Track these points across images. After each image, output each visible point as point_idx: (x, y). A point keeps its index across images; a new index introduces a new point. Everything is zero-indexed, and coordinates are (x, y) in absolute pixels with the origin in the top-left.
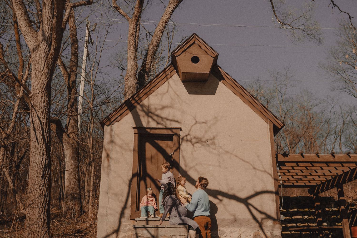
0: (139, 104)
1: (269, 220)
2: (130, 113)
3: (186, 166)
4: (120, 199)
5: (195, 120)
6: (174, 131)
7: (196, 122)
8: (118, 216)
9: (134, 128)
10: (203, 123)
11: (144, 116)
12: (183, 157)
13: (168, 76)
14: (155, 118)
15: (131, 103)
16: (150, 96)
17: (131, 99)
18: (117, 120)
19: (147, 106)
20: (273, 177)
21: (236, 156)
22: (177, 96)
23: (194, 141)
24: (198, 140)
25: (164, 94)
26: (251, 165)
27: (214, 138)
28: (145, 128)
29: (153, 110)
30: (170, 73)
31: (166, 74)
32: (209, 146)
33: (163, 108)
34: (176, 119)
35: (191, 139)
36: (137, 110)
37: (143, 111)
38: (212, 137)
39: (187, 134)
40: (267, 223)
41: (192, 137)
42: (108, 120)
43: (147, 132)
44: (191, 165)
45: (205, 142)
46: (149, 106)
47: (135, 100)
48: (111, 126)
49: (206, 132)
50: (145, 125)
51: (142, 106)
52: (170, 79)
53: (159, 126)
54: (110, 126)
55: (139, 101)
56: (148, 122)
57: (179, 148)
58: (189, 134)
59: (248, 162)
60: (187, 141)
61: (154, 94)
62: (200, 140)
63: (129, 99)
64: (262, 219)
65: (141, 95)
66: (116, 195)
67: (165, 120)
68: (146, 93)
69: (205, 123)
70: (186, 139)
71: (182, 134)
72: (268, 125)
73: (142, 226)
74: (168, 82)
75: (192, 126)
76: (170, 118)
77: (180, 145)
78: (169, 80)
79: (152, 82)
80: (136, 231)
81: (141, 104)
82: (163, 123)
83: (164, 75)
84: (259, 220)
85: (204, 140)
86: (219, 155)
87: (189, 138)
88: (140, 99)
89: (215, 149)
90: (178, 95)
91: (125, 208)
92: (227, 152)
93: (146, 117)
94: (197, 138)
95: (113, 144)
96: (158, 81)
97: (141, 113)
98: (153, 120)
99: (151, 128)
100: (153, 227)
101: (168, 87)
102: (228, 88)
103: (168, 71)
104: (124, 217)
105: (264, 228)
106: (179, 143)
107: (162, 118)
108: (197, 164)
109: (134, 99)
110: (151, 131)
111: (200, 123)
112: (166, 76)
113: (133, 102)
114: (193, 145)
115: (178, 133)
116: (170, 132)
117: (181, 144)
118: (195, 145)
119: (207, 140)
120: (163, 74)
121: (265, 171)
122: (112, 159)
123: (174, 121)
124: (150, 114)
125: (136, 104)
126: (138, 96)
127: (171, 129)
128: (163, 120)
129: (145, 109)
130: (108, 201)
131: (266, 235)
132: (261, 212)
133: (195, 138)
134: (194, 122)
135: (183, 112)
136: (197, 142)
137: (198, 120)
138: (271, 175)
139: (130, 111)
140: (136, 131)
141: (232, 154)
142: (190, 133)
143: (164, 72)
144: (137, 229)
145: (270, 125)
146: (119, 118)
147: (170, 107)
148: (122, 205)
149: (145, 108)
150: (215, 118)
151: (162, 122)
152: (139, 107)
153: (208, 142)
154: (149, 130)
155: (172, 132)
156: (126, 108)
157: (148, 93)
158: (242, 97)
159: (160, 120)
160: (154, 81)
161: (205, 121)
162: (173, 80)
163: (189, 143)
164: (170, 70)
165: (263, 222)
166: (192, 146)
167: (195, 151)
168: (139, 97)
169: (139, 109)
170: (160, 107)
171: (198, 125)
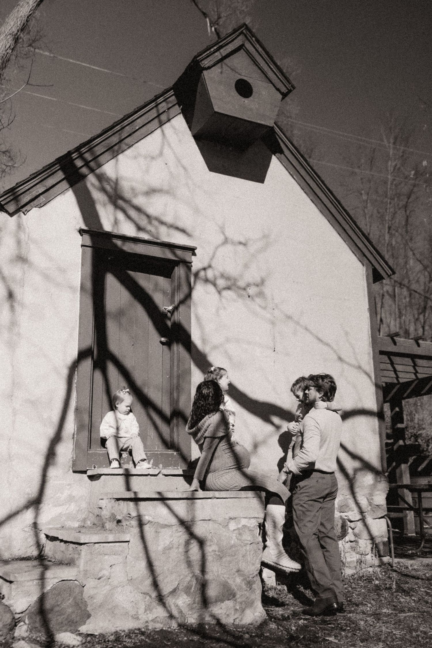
0: (92, 171)
1: (368, 473)
2: (70, 189)
3: (204, 341)
4: (45, 416)
5: (223, 233)
6: (179, 252)
7: (226, 241)
8: (40, 461)
9: (81, 232)
10: (240, 243)
11: (104, 205)
12: (198, 318)
13: (164, 117)
14: (133, 213)
15: (74, 166)
16: (121, 157)
17: (74, 155)
18: (36, 202)
19: (112, 181)
20: (374, 381)
21: (306, 329)
22: (182, 171)
23: (221, 283)
24: (229, 283)
25: (153, 158)
26: (335, 351)
27: (263, 282)
28: (109, 236)
29: (127, 195)
30: (169, 109)
31: (158, 111)
32: (253, 299)
33: (151, 192)
34: (180, 225)
35: (215, 279)
36: (89, 185)
37: (103, 190)
38: (258, 280)
39: (206, 265)
40: (365, 479)
41: (217, 274)
42: (12, 198)
43: (116, 246)
44: (216, 339)
45: (244, 289)
46: (117, 180)
47: (84, 159)
48: (19, 216)
49: (246, 266)
50: (107, 227)
51: (101, 178)
52: (167, 125)
53: (145, 236)
54: (15, 217)
55: (92, 164)
56: (116, 222)
57: (189, 296)
58: (210, 266)
59: (328, 345)
60: (207, 281)
61: (128, 152)
62: (234, 284)
63: (69, 153)
64: (356, 471)
65: (99, 150)
66: (33, 403)
67: (155, 223)
68: (112, 147)
69: (245, 245)
70: (204, 278)
71: (197, 263)
72: (365, 269)
73: (157, 496)
74: (163, 131)
75: (217, 248)
76: (169, 219)
77: (191, 289)
78: (164, 127)
79: (126, 122)
80: (138, 511)
81: (98, 171)
82: (153, 230)
83: (153, 113)
84: (350, 472)
85: (241, 283)
86: (273, 323)
87: (210, 274)
88: (95, 158)
89: (265, 308)
90: (185, 168)
91: (57, 439)
92: (289, 317)
93: (110, 208)
94: (228, 278)
95: (26, 267)
96: (140, 122)
97: (97, 195)
98: (127, 219)
99: (125, 238)
100: (184, 496)
101: (163, 143)
102: (289, 173)
103: (164, 104)
104: (54, 464)
105: (357, 490)
106: (190, 284)
107: (148, 216)
108: (228, 340)
109: (81, 156)
110: (123, 244)
111: (233, 243)
112: (158, 116)
113: (79, 163)
114: (219, 292)
115: (188, 259)
116: (169, 255)
117: (193, 288)
118: (225, 293)
119: (249, 285)
120: (153, 108)
121: (359, 367)
122: (22, 305)
123: (177, 228)
124: (120, 202)
125: (84, 170)
126: (90, 150)
127: (171, 247)
128: (150, 223)
129: (108, 188)
130: (14, 422)
131: (361, 505)
132: (354, 456)
133: (222, 276)
134: (222, 238)
135: (197, 211)
136: (228, 288)
137: (230, 233)
138: (370, 377)
139: (72, 184)
140: (87, 239)
141: (298, 323)
142: (213, 265)
143: (153, 104)
144: (142, 504)
145: (367, 270)
146: (42, 199)
147: (167, 192)
148: (51, 432)
149: (109, 184)
150: (265, 236)
151: (149, 228)
152: (91, 179)
153: (252, 291)
154: (119, 243)
155: (175, 254)
156: (60, 175)
157: (116, 148)
158: (316, 199)
159: (143, 222)
160: (130, 119)
161: (243, 240)
162: (174, 128)
163: (211, 288)
164: (168, 103)
165: (357, 476)
166: (217, 295)
167: (225, 308)
168: (92, 154)
169: (93, 184)
170: (145, 189)
171: (229, 247)
